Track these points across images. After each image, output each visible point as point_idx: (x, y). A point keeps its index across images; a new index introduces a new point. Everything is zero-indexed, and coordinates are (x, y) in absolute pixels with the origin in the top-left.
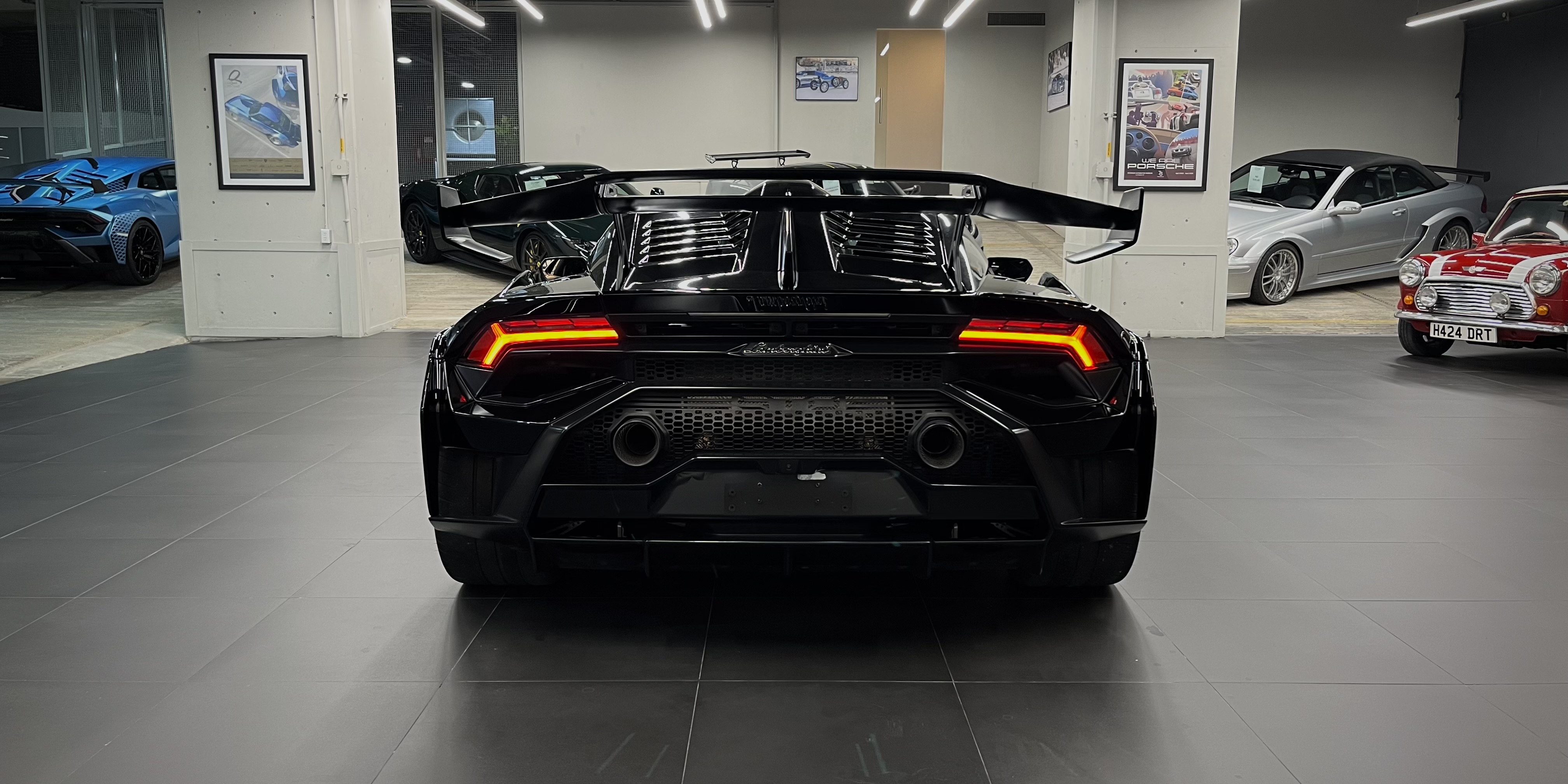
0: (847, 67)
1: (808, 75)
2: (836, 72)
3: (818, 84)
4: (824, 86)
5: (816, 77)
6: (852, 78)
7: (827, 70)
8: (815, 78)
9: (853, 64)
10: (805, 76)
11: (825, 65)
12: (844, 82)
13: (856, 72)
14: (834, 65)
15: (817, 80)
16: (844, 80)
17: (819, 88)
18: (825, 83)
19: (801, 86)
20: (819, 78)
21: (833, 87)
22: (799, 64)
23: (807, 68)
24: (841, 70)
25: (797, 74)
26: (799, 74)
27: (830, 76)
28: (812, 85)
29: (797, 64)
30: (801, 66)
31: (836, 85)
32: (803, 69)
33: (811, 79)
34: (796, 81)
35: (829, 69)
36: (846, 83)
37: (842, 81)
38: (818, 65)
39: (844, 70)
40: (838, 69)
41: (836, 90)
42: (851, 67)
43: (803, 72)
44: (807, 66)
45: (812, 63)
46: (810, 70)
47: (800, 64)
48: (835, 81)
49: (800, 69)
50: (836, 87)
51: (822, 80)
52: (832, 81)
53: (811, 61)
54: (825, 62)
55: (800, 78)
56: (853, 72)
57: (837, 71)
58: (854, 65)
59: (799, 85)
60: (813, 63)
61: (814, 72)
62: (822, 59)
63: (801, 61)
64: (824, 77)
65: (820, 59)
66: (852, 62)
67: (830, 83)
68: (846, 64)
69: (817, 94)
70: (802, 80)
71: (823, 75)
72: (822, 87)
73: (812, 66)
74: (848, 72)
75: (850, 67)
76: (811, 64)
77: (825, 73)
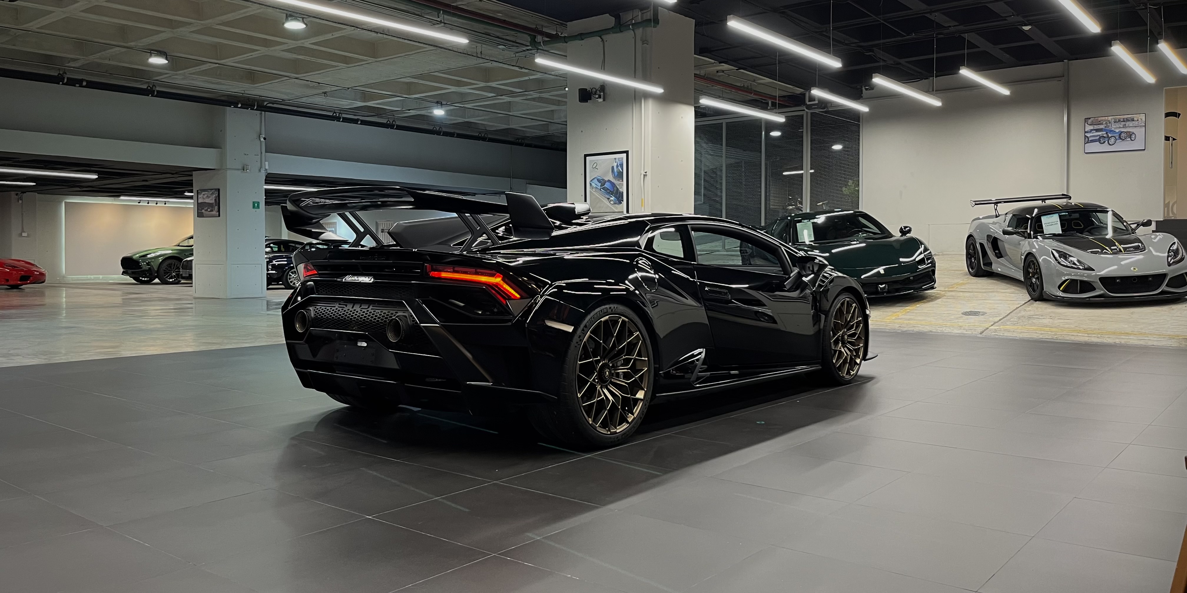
0: (1134, 122)
1: (1096, 132)
2: (1123, 127)
3: (1105, 139)
4: (1112, 141)
5: (1105, 133)
6: (1139, 132)
7: (1114, 127)
8: (1103, 134)
9: (1139, 120)
10: (1093, 133)
11: (1113, 122)
12: (1131, 135)
13: (1143, 126)
14: (1122, 121)
15: (1105, 135)
16: (1131, 133)
17: (1107, 142)
18: (1113, 138)
19: (1089, 142)
20: (1107, 133)
21: (1121, 140)
22: (1087, 124)
23: (1095, 126)
24: (1128, 125)
25: (1085, 132)
26: (1088, 132)
27: (1117, 131)
28: (1099, 140)
29: (1086, 124)
30: (1090, 125)
31: (1124, 138)
32: (1091, 127)
33: (1099, 135)
34: (1085, 138)
35: (1118, 125)
36: (1133, 136)
37: (1130, 135)
38: (1106, 123)
39: (1131, 125)
40: (1125, 125)
41: (1123, 142)
42: (1138, 122)
43: (1092, 130)
44: (1095, 125)
45: (1100, 121)
46: (1098, 128)
47: (1089, 123)
48: (1123, 135)
49: (1088, 128)
50: (1124, 140)
51: (1110, 135)
52: (1120, 135)
53: (1099, 120)
54: (1113, 120)
55: (1088, 135)
56: (1140, 126)
57: (1124, 126)
58: (1141, 120)
59: (1087, 141)
60: (1101, 122)
61: (1102, 129)
62: (1110, 118)
63: (1090, 121)
64: (1112, 133)
65: (1108, 118)
66: (1140, 118)
67: (1117, 137)
68: (1133, 120)
69: (1105, 147)
70: (1091, 136)
71: (1111, 131)
72: (1110, 141)
73: (1100, 124)
74: (1136, 127)
75: (1137, 122)
76: (1099, 123)
77: (1113, 129)
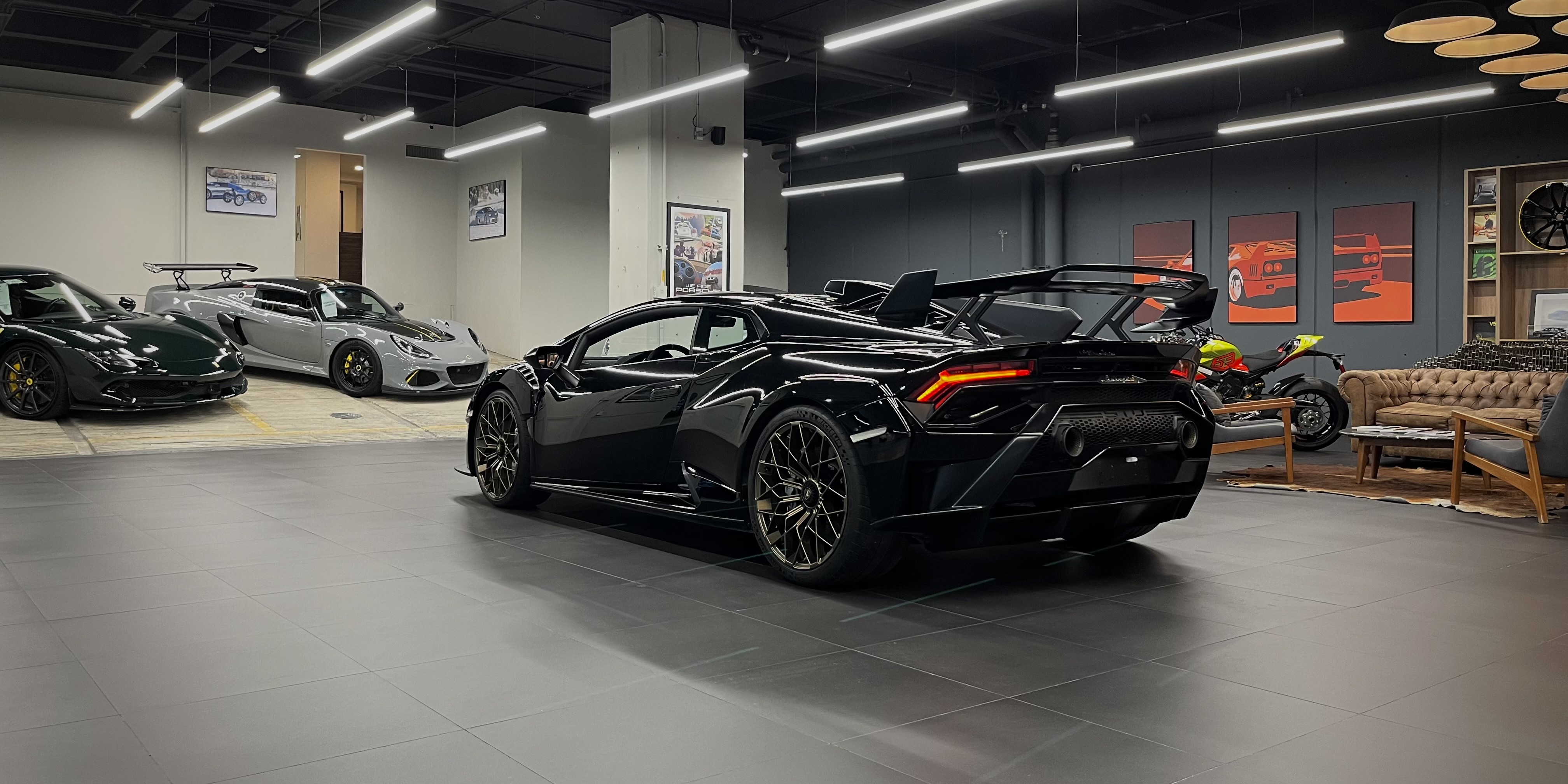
0: (264, 182)
1: (220, 186)
2: (252, 186)
3: (231, 197)
4: (239, 200)
5: (230, 189)
6: (270, 194)
7: (243, 184)
8: (229, 191)
9: (271, 180)
10: (217, 187)
11: (240, 178)
12: (261, 197)
13: (275, 188)
14: (251, 179)
15: (231, 192)
16: (261, 195)
17: (233, 201)
18: (240, 197)
19: (212, 197)
20: (233, 190)
21: (250, 201)
22: (210, 174)
23: (219, 179)
24: (258, 184)
25: (207, 185)
26: (210, 185)
27: (245, 189)
28: (224, 197)
29: (208, 174)
30: (213, 176)
31: (253, 199)
32: (215, 180)
33: (224, 191)
34: (207, 192)
35: (245, 182)
36: (263, 198)
37: (260, 197)
38: (232, 178)
39: (261, 185)
40: (254, 183)
41: (252, 204)
42: (269, 183)
43: (215, 183)
44: (219, 177)
45: (225, 174)
46: (223, 182)
47: (211, 174)
48: (252, 195)
49: (211, 180)
50: (252, 201)
51: (237, 193)
52: (248, 194)
53: (225, 173)
54: (240, 175)
55: (211, 188)
56: (272, 188)
57: (254, 185)
58: (273, 180)
59: (209, 196)
60: (227, 175)
61: (227, 184)
62: (237, 172)
63: (212, 171)
64: (239, 190)
65: (234, 171)
66: (271, 177)
67: (245, 197)
68: (263, 179)
69: (230, 207)
70: (214, 191)
71: (238, 188)
72: (236, 201)
73: (225, 177)
74: (266, 188)
75: (267, 182)
76: (224, 176)
77: (240, 186)
